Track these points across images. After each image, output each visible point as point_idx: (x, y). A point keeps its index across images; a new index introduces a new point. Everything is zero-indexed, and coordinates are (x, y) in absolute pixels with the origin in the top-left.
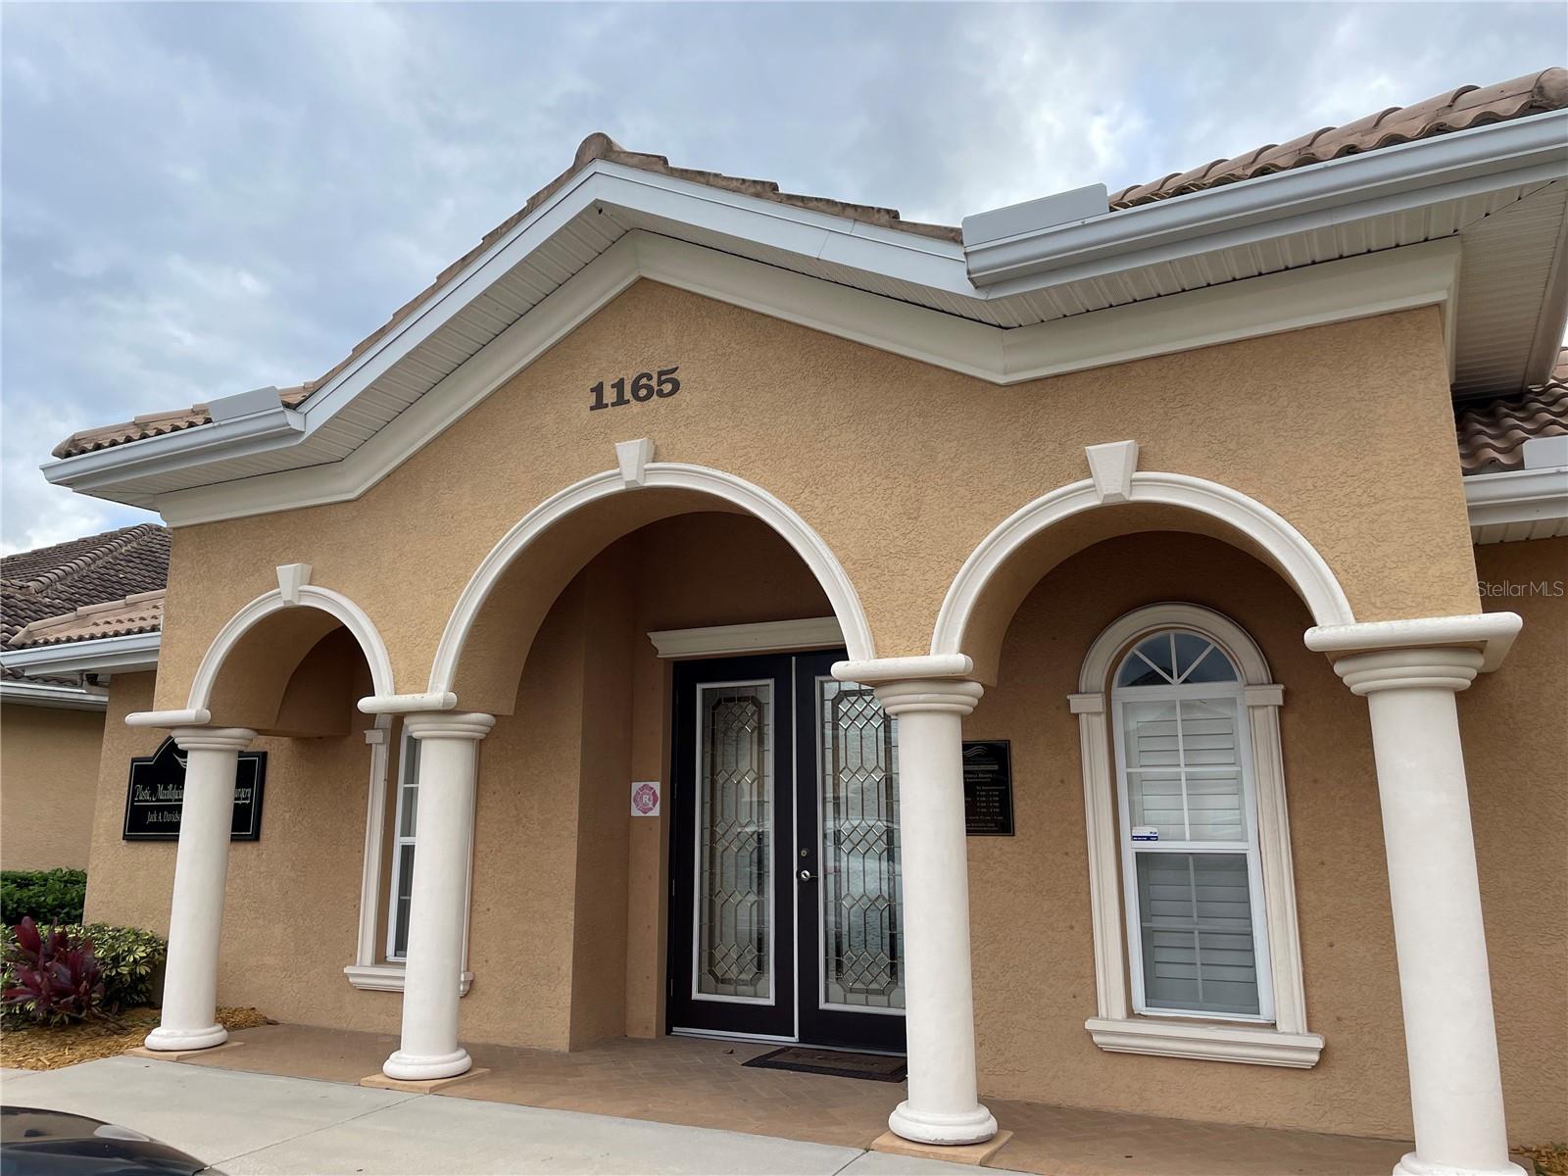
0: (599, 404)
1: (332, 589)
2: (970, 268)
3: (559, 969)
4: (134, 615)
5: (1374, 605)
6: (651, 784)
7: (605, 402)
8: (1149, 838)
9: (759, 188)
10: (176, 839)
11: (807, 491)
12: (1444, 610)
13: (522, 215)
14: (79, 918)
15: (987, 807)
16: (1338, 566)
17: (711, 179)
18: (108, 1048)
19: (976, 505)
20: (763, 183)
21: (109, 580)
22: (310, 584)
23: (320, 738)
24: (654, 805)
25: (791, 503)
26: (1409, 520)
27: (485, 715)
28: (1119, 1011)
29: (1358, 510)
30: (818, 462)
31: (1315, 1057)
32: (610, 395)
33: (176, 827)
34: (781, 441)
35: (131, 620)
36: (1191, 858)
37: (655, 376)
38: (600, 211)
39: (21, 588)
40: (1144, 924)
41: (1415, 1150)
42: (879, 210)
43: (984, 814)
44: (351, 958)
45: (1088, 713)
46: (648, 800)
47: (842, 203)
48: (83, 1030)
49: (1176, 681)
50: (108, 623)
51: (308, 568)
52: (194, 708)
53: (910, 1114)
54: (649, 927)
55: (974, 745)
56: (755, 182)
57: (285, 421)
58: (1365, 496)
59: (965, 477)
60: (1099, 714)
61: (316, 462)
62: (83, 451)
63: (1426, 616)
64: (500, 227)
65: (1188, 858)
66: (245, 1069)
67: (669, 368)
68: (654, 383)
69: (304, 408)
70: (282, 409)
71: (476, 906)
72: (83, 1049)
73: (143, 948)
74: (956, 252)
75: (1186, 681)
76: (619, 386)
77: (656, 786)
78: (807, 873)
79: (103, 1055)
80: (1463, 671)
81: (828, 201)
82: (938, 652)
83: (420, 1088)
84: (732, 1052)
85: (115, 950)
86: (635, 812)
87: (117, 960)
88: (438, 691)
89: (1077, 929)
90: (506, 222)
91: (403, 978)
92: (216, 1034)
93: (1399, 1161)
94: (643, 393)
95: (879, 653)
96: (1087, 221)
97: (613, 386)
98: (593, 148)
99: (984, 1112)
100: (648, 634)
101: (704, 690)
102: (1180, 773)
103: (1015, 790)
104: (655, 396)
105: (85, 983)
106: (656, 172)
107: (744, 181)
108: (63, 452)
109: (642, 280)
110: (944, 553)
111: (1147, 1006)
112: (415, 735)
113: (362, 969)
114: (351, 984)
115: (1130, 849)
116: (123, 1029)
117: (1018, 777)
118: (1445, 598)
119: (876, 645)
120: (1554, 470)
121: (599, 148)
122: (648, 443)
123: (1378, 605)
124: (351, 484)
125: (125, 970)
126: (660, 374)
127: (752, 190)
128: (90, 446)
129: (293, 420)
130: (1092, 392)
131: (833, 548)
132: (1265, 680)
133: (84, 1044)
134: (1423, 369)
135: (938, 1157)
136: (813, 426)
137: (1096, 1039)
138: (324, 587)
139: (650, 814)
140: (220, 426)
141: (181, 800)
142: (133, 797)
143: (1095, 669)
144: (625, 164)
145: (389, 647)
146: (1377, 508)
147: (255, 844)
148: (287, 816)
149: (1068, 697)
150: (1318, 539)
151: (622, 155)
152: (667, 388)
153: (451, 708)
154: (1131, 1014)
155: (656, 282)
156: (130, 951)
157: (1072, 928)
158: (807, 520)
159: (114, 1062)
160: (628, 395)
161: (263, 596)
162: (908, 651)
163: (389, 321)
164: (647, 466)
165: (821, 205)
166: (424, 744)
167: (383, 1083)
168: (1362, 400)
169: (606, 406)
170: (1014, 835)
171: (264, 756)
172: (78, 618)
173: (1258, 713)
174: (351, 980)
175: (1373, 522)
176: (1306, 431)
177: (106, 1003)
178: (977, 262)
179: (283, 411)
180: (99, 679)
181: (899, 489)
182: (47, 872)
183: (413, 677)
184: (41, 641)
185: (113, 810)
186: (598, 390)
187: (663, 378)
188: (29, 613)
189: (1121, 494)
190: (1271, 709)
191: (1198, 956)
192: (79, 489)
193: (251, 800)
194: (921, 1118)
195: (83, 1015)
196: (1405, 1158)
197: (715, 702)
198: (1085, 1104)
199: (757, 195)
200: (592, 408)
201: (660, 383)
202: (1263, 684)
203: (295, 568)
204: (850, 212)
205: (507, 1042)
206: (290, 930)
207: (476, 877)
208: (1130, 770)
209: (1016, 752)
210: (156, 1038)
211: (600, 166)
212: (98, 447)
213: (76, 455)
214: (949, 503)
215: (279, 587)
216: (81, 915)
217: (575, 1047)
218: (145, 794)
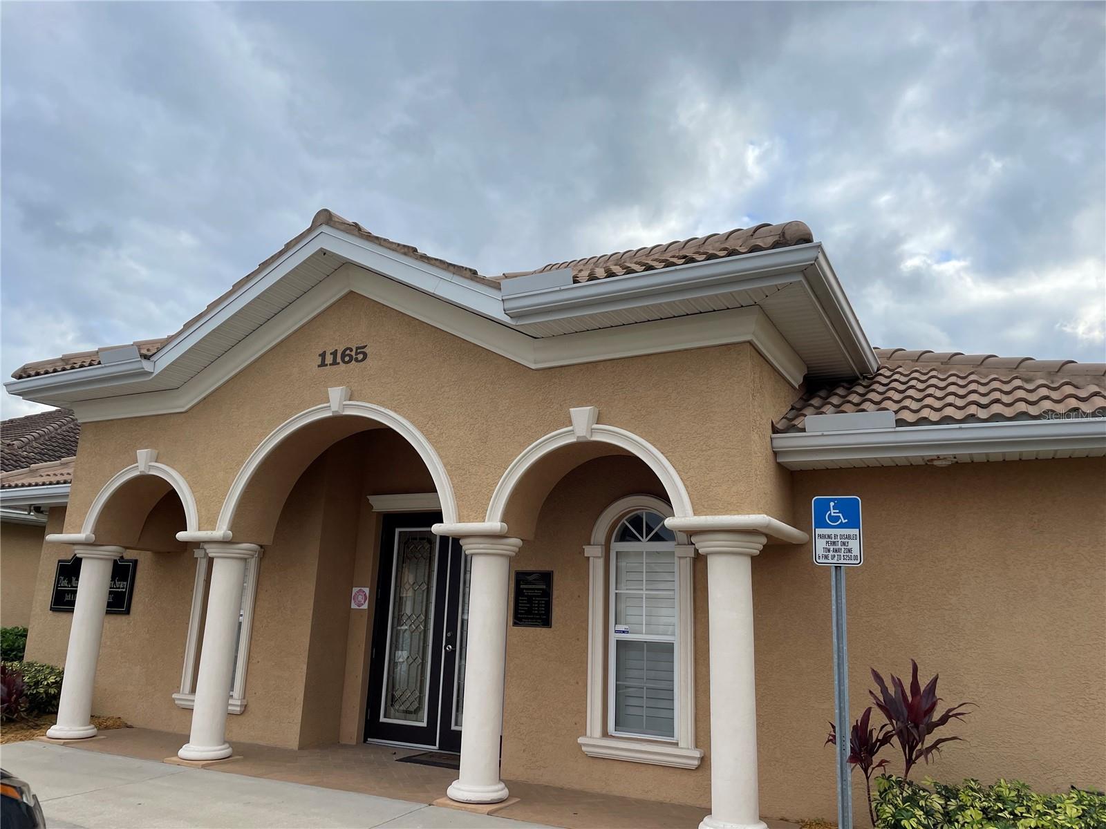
0: (323, 364)
1: (167, 465)
2: (505, 307)
3: (295, 699)
4: (65, 471)
5: (703, 506)
6: (363, 589)
7: (326, 363)
8: (624, 632)
9: (406, 250)
10: (72, 611)
11: (430, 423)
12: (737, 510)
13: (281, 253)
14: (21, 659)
15: (538, 610)
16: (688, 483)
17: (382, 242)
18: (25, 736)
19: (516, 437)
20: (408, 247)
21: (69, 440)
22: (156, 462)
23: (169, 552)
24: (365, 602)
25: (420, 429)
26: (725, 460)
27: (253, 545)
28: (598, 731)
29: (700, 453)
30: (437, 407)
31: (696, 763)
32: (329, 359)
33: (72, 603)
34: (418, 393)
35: (62, 474)
36: (645, 644)
37: (354, 350)
38: (325, 254)
39: (9, 445)
40: (618, 683)
41: (711, 814)
42: (466, 269)
43: (536, 614)
44: (177, 689)
45: (594, 557)
46: (361, 599)
47: (447, 263)
48: (14, 725)
49: (644, 540)
50: (49, 475)
51: (155, 452)
52: (85, 533)
53: (459, 786)
54: (357, 677)
55: (533, 573)
56: (404, 246)
57: (141, 366)
58: (704, 446)
59: (512, 420)
60: (599, 557)
61: (160, 389)
62: (29, 376)
63: (728, 514)
64: (269, 259)
65: (643, 645)
66: (101, 751)
67: (362, 345)
68: (353, 353)
69: (153, 359)
70: (140, 359)
71: (251, 660)
72: (9, 736)
73: (54, 677)
74: (497, 295)
75: (650, 540)
76: (334, 354)
77: (367, 590)
78: (450, 647)
79: (21, 740)
80: (757, 545)
81: (441, 261)
82: (489, 520)
83: (196, 765)
84: (395, 754)
85: (37, 678)
86: (354, 606)
87: (37, 684)
88: (221, 530)
89: (580, 683)
90: (272, 257)
91: (194, 701)
92: (90, 730)
93: (702, 821)
94: (347, 359)
95: (460, 520)
96: (562, 288)
97: (331, 354)
98: (322, 217)
99: (502, 785)
100: (368, 497)
101: (400, 532)
102: (642, 594)
103: (554, 601)
104: (353, 362)
105: (15, 696)
106: (353, 235)
107: (399, 245)
108: (18, 376)
109: (352, 292)
110: (498, 463)
111: (616, 731)
112: (210, 555)
113: (181, 697)
114: (176, 705)
115: (613, 638)
116: (37, 725)
117: (556, 593)
118: (738, 504)
119: (459, 515)
120: (820, 433)
121: (325, 218)
122: (346, 391)
123: (706, 506)
124: (183, 403)
125: (42, 690)
126: (357, 348)
127: (403, 251)
128: (33, 373)
129: (147, 366)
130: (578, 377)
131: (441, 457)
132: (687, 543)
133: (12, 733)
134: (738, 377)
135: (466, 809)
136: (436, 385)
137: (584, 749)
138: (163, 464)
139: (362, 607)
140: (106, 367)
141: (77, 587)
142: (58, 584)
143: (600, 531)
144: (338, 229)
145: (198, 502)
146: (709, 452)
147: (127, 616)
148: (147, 600)
149: (584, 547)
150: (680, 468)
151: (337, 224)
152: (360, 357)
153: (229, 539)
154: (605, 734)
155: (357, 294)
156: (46, 679)
157: (577, 683)
158: (428, 439)
159: (27, 744)
160: (339, 360)
161: (131, 466)
162: (475, 520)
163: (180, 329)
164: (345, 403)
165: (437, 263)
166: (215, 561)
167: (176, 761)
168: (708, 392)
169: (327, 365)
170: (551, 627)
171: (135, 562)
172: (31, 471)
173: (683, 561)
174: (176, 702)
175: (707, 460)
176: (680, 407)
177: (29, 711)
178: (509, 305)
179: (140, 361)
180: (42, 509)
181: (477, 425)
182: (8, 629)
183: (208, 521)
184: (7, 485)
185: (45, 592)
186: (323, 355)
187: (359, 351)
188: (12, 461)
189: (585, 437)
190: (688, 559)
191: (644, 702)
192: (27, 398)
193: (126, 589)
194: (462, 788)
195: (15, 716)
196: (706, 819)
197: (407, 540)
198: (577, 787)
199: (405, 254)
200: (319, 366)
201: (357, 354)
202: (685, 544)
203: (146, 452)
204: (451, 268)
205: (262, 743)
206: (144, 670)
207: (253, 642)
208: (617, 591)
209: (556, 578)
210: (53, 731)
211: (325, 229)
212: (38, 374)
213: (25, 378)
214: (503, 435)
215: (137, 462)
216: (23, 657)
217: (301, 747)
218: (65, 583)
